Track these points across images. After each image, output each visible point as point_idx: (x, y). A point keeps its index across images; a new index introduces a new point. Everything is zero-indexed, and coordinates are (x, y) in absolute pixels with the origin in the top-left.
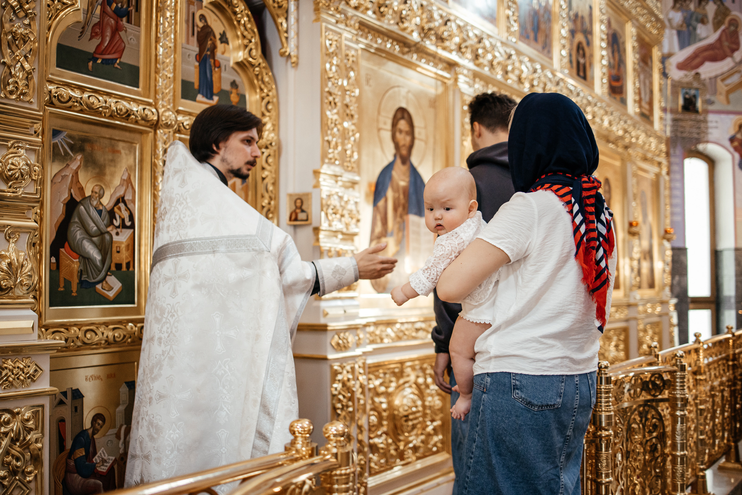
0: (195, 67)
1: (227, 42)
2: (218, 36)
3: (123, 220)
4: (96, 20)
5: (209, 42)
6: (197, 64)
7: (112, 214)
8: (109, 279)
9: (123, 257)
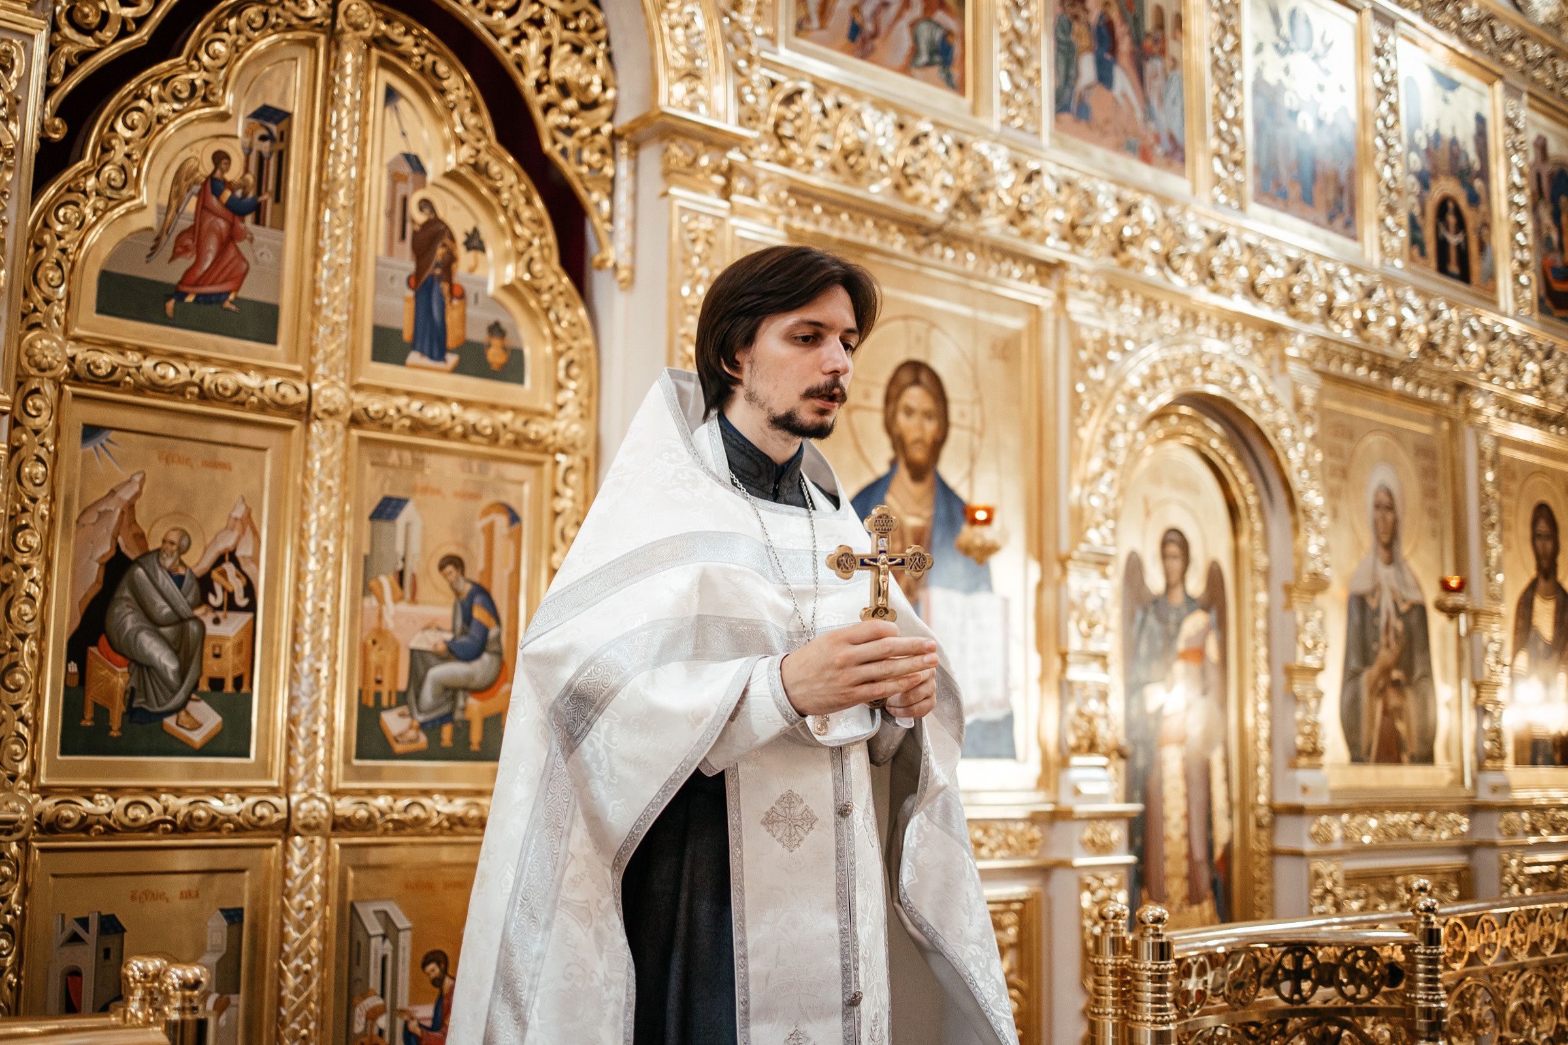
0: (406, 300)
1: (481, 248)
2: (460, 238)
3: (231, 596)
4: (185, 223)
5: (440, 251)
6: (410, 294)
7: (205, 584)
8: (191, 706)
9: (227, 667)
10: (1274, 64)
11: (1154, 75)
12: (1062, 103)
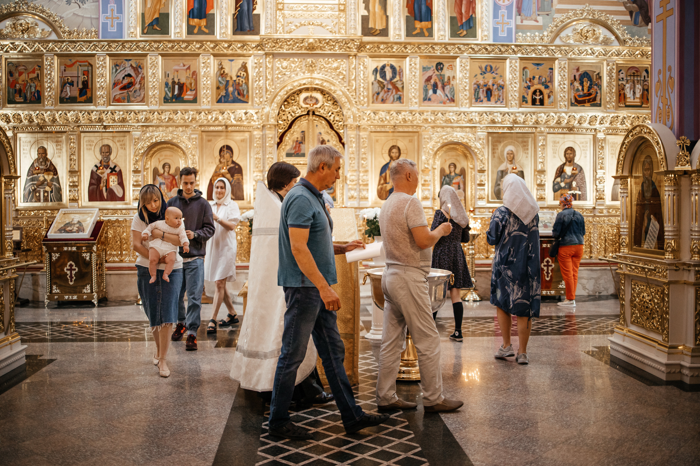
5: (324, 143)
10: (480, 77)
11: (447, 88)
12: (425, 99)
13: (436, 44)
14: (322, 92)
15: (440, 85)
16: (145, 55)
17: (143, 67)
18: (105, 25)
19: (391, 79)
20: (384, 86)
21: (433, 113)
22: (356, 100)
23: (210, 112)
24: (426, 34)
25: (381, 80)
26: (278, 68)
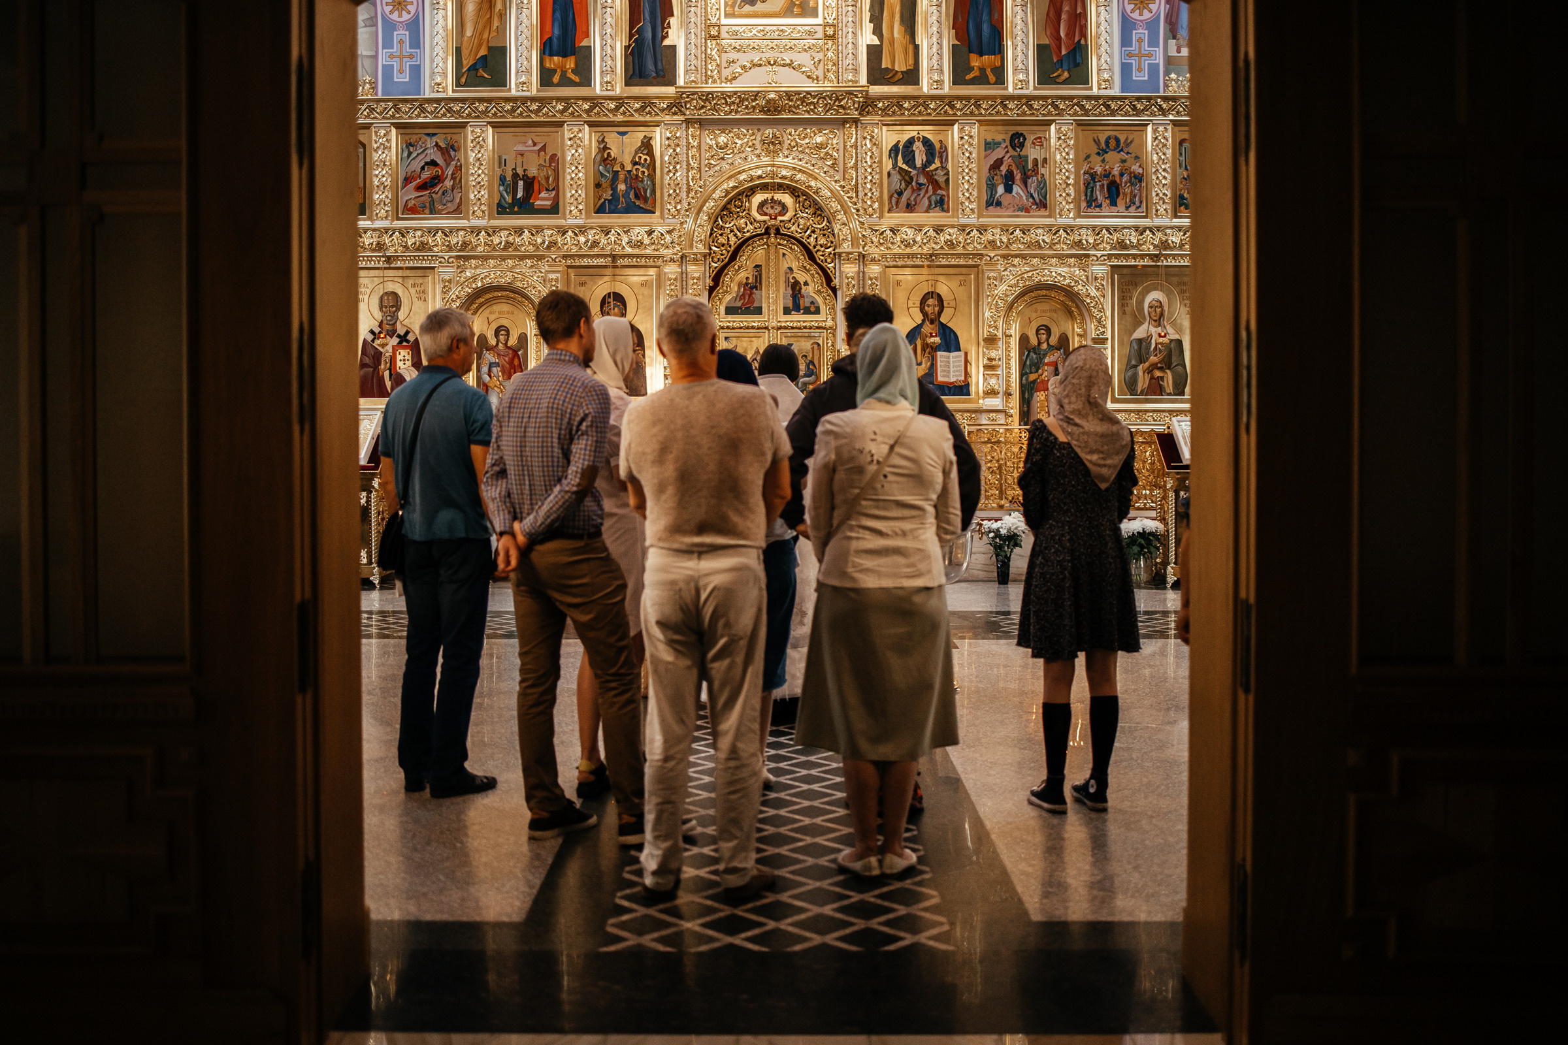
2: (802, 284)
5: (798, 288)
6: (791, 298)
10: (1095, 160)
11: (1033, 182)
12: (989, 204)
13: (1011, 98)
14: (794, 192)
15: (1018, 177)
16: (463, 126)
17: (459, 148)
18: (388, 70)
19: (925, 166)
20: (911, 178)
21: (1005, 229)
22: (859, 206)
23: (582, 230)
24: (992, 78)
25: (905, 167)
26: (711, 147)
